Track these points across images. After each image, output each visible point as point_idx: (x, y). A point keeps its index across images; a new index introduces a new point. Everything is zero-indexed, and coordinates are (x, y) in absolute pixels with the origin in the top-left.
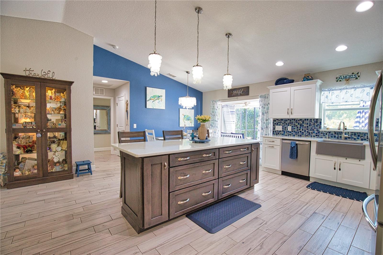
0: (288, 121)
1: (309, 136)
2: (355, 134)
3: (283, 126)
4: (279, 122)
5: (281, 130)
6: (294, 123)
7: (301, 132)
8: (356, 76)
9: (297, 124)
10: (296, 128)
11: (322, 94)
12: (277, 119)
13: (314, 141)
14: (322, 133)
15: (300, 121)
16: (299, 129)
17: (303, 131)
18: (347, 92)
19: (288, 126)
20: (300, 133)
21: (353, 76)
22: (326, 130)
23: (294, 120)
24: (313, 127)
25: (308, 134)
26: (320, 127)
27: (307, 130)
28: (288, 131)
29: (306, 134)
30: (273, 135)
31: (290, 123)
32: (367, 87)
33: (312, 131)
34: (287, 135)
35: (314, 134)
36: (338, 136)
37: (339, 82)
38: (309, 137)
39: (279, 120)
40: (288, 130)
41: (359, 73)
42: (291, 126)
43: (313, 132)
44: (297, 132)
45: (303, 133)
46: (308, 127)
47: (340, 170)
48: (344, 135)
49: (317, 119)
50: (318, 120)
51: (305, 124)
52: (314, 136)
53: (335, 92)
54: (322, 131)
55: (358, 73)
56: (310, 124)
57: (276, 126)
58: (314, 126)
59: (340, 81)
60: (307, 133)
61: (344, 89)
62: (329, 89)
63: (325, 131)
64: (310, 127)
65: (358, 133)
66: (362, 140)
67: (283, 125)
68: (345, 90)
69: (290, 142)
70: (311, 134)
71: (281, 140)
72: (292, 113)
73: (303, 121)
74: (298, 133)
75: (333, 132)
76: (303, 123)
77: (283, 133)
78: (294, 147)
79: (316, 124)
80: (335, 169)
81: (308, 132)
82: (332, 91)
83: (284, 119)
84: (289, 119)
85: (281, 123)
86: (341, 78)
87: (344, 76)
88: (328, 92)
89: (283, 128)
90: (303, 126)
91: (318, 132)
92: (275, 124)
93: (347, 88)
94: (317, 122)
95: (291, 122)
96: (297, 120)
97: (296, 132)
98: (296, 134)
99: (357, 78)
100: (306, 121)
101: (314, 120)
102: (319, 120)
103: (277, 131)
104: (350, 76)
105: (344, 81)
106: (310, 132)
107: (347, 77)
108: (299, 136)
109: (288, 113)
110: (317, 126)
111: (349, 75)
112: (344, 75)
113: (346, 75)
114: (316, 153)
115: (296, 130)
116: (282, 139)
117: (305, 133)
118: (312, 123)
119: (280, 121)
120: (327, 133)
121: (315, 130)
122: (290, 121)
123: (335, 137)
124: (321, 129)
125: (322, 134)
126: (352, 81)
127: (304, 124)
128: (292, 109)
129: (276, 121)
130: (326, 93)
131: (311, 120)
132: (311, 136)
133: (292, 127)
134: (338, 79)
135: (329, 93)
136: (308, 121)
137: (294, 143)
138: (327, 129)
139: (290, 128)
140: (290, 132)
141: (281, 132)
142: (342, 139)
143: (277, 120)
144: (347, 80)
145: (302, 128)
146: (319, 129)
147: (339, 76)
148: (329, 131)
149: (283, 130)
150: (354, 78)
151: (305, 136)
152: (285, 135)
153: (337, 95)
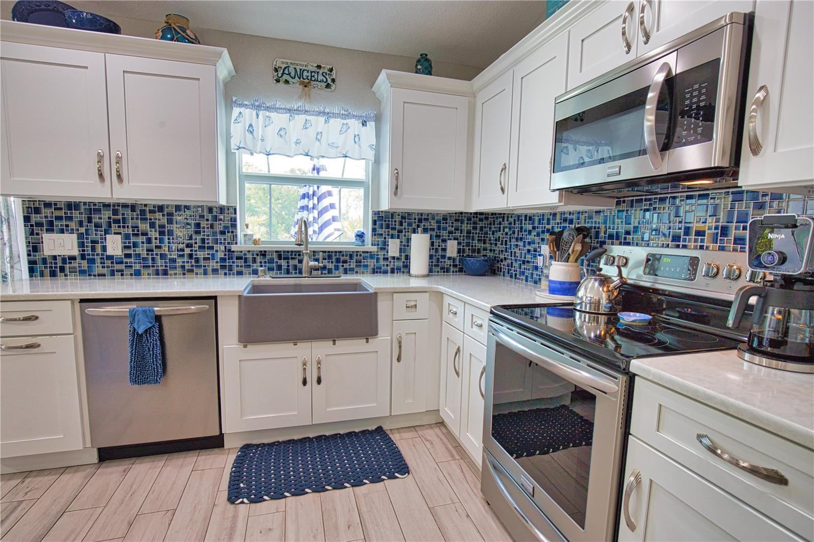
0: (106, 214)
1: (195, 270)
2: (329, 255)
3: (80, 236)
4: (59, 218)
5: (75, 252)
6: (130, 223)
7: (163, 256)
8: (327, 77)
9: (144, 226)
10: (143, 243)
11: (234, 117)
12: (48, 200)
13: (229, 296)
14: (238, 258)
15: (158, 215)
16: (157, 247)
17: (174, 255)
18: (308, 125)
19: (107, 235)
20: (159, 262)
21: (321, 78)
22: (252, 247)
23: (133, 207)
24: (208, 235)
25: (193, 264)
26: (232, 239)
27: (187, 251)
28: (110, 258)
29: (186, 264)
30: (31, 276)
31: (116, 222)
32: (354, 116)
33: (206, 253)
34: (104, 275)
35: (213, 264)
36: (288, 266)
37: (281, 85)
39: (61, 209)
40: (110, 252)
41: (334, 71)
42: (119, 236)
43: (210, 256)
44: (150, 257)
45: (174, 261)
46: (189, 237)
47: (319, 381)
48: (308, 263)
49: (222, 209)
50: (225, 211)
51: (179, 226)
52: (215, 271)
53: (273, 115)
54: (242, 252)
55: (331, 70)
56: (198, 225)
57: (46, 237)
58: (214, 234)
59: (287, 82)
60: (188, 262)
61: (298, 111)
62: (257, 104)
63: (249, 251)
64: (199, 237)
65: (336, 252)
66: (346, 271)
67: (83, 230)
68: (303, 117)
69: (124, 309)
70: (202, 263)
71: (77, 305)
72: (119, 177)
73: (170, 214)
74: (153, 259)
75: (273, 251)
76: (170, 222)
77: (85, 264)
78: (146, 331)
79: (218, 228)
80: (305, 382)
81: (190, 256)
82: (265, 110)
83: (85, 203)
84: (106, 206)
85: (69, 223)
86: (289, 74)
87: (298, 68)
88: (254, 112)
89: (81, 245)
90: (171, 233)
91: (227, 253)
92: (40, 224)
93: (306, 111)
94: (222, 219)
95: (120, 217)
96: (144, 208)
97: (145, 260)
98: (144, 267)
99: (328, 86)
100: (183, 213)
101: (211, 209)
102: (229, 212)
103: (55, 257)
104: (311, 72)
105: (296, 87)
106: (201, 255)
107: (305, 74)
109: (101, 176)
110: (223, 233)
111: (310, 68)
112: (297, 65)
113: (304, 68)
114: (240, 341)
115: (142, 250)
116: (82, 301)
117: (184, 262)
118: (204, 224)
119: (61, 213)
120: (255, 256)
121: (218, 247)
122: (115, 212)
123: (279, 268)
124: (236, 243)
125: (241, 263)
126: (318, 90)
127: (175, 225)
128: (118, 157)
129: (43, 210)
130: (248, 114)
131: (200, 209)
132: (205, 273)
133: (127, 237)
134: (281, 75)
135: (258, 115)
136: (187, 213)
137: (145, 312)
138: (256, 242)
139: (114, 245)
140: (120, 261)
141: (75, 264)
142: (304, 275)
143: (48, 205)
144: (302, 83)
145: (169, 243)
146: (229, 243)
147: (283, 66)
148: (261, 251)
149: (83, 251)
150: (322, 81)
151: (184, 274)
152: (95, 276)
153: (281, 130)
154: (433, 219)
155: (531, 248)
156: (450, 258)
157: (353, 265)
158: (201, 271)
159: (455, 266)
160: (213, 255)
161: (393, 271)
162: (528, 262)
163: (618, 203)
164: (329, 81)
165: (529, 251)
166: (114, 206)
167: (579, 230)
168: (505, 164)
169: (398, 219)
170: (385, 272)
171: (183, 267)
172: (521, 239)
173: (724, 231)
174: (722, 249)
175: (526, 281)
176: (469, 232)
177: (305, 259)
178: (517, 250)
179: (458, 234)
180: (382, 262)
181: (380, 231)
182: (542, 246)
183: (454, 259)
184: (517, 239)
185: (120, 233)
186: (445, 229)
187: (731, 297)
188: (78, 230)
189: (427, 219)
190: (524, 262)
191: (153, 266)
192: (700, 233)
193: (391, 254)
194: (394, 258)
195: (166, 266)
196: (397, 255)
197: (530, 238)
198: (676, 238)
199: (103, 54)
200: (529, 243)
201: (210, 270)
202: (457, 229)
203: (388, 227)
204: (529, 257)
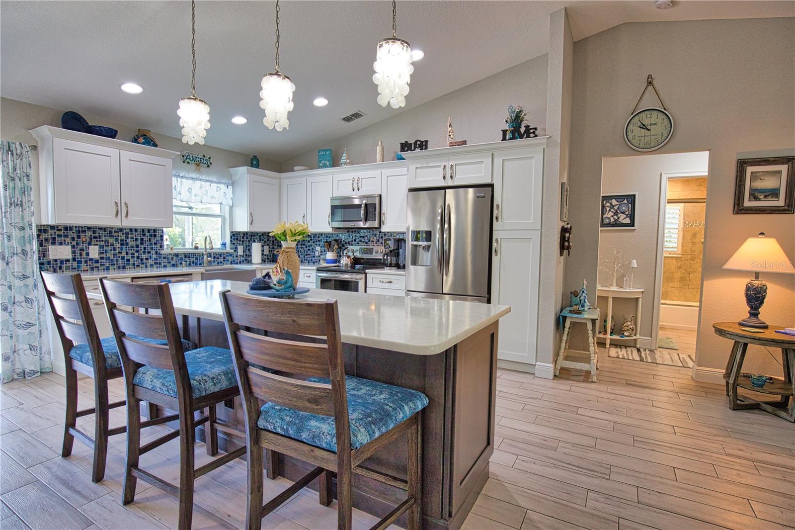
0: (89, 233)
1: (141, 266)
3: (73, 247)
4: (60, 236)
5: (70, 257)
6: (103, 239)
7: (123, 258)
8: (208, 161)
9: (111, 240)
10: (111, 250)
12: (52, 225)
13: (197, 273)
14: (164, 258)
15: (120, 234)
16: (119, 252)
17: (129, 257)
18: (202, 186)
19: (90, 246)
20: (120, 261)
21: (205, 162)
22: (171, 251)
23: (105, 229)
24: (148, 245)
25: (140, 262)
26: (161, 247)
27: (136, 254)
28: (91, 260)
31: (95, 237)
32: (223, 183)
33: (147, 255)
34: (87, 271)
35: (150, 262)
36: (190, 261)
37: (186, 164)
38: (142, 268)
39: (61, 230)
40: (91, 256)
41: (211, 159)
42: (98, 247)
43: (149, 257)
44: (115, 258)
45: (128, 260)
46: (137, 246)
48: (208, 259)
49: (155, 231)
50: (158, 232)
51: (132, 240)
52: (152, 266)
53: (184, 180)
54: (166, 254)
55: (210, 158)
56: (142, 240)
57: (51, 248)
58: (151, 244)
59: (188, 163)
60: (137, 261)
61: (197, 179)
63: (170, 254)
64: (143, 246)
67: (74, 243)
68: (199, 182)
70: (144, 261)
72: (127, 214)
73: (127, 233)
74: (117, 261)
75: (182, 254)
76: (127, 237)
77: (75, 264)
79: (153, 241)
81: (138, 258)
83: (76, 227)
84: (89, 228)
85: (66, 239)
86: (190, 159)
87: (194, 156)
88: (176, 179)
89: (74, 252)
90: (127, 244)
91: (158, 255)
92: (46, 240)
93: (201, 179)
94: (155, 236)
95: (97, 235)
96: (111, 230)
97: (112, 260)
98: (112, 265)
99: (208, 166)
100: (134, 233)
101: (149, 231)
102: (160, 232)
103: (56, 261)
104: (200, 159)
105: (193, 166)
106: (144, 256)
107: (197, 159)
108: (119, 268)
109: (117, 213)
110: (155, 244)
111: (200, 156)
112: (194, 154)
113: (197, 156)
115: (110, 255)
117: (134, 261)
118: (145, 239)
119: (61, 233)
120: (173, 257)
121: (153, 252)
122: (94, 232)
123: (186, 263)
124: (163, 250)
125: (166, 260)
126: (203, 168)
127: (130, 240)
128: (126, 204)
129: (49, 231)
131: (143, 230)
132: (146, 267)
133: (102, 247)
134: (186, 159)
136: (137, 233)
138: (172, 249)
139: (94, 252)
140: (97, 262)
141: (69, 264)
142: (205, 265)
143: (53, 228)
144: (197, 164)
145: (126, 250)
146: (159, 250)
147: (187, 155)
148: (176, 254)
149: (75, 256)
150: (205, 163)
151: (134, 268)
152: (81, 271)
153: (189, 189)
154: (257, 235)
155: (311, 248)
156: (265, 255)
157: (222, 260)
158: (144, 266)
159: (268, 259)
160: (150, 256)
161: (240, 263)
162: (309, 254)
163: (348, 232)
164: (209, 164)
165: (309, 250)
166: (94, 228)
167: (336, 240)
168: (304, 214)
169: (242, 235)
170: (237, 263)
171: (134, 264)
172: (304, 245)
173: (378, 241)
174: (378, 245)
175: (309, 262)
176: (273, 241)
177: (205, 257)
178: (302, 250)
179: (268, 243)
180: (235, 258)
181: (234, 242)
183: (268, 255)
184: (302, 245)
185: (98, 245)
186: (263, 240)
187: (381, 258)
188: (71, 243)
189: (255, 235)
190: (306, 255)
191: (117, 264)
192: (373, 241)
193: (239, 254)
194: (240, 256)
195: (124, 264)
196: (242, 254)
197: (309, 244)
198: (366, 243)
199: (118, 150)
200: (309, 246)
201: (148, 265)
202: (268, 240)
203: (237, 239)
204: (309, 252)
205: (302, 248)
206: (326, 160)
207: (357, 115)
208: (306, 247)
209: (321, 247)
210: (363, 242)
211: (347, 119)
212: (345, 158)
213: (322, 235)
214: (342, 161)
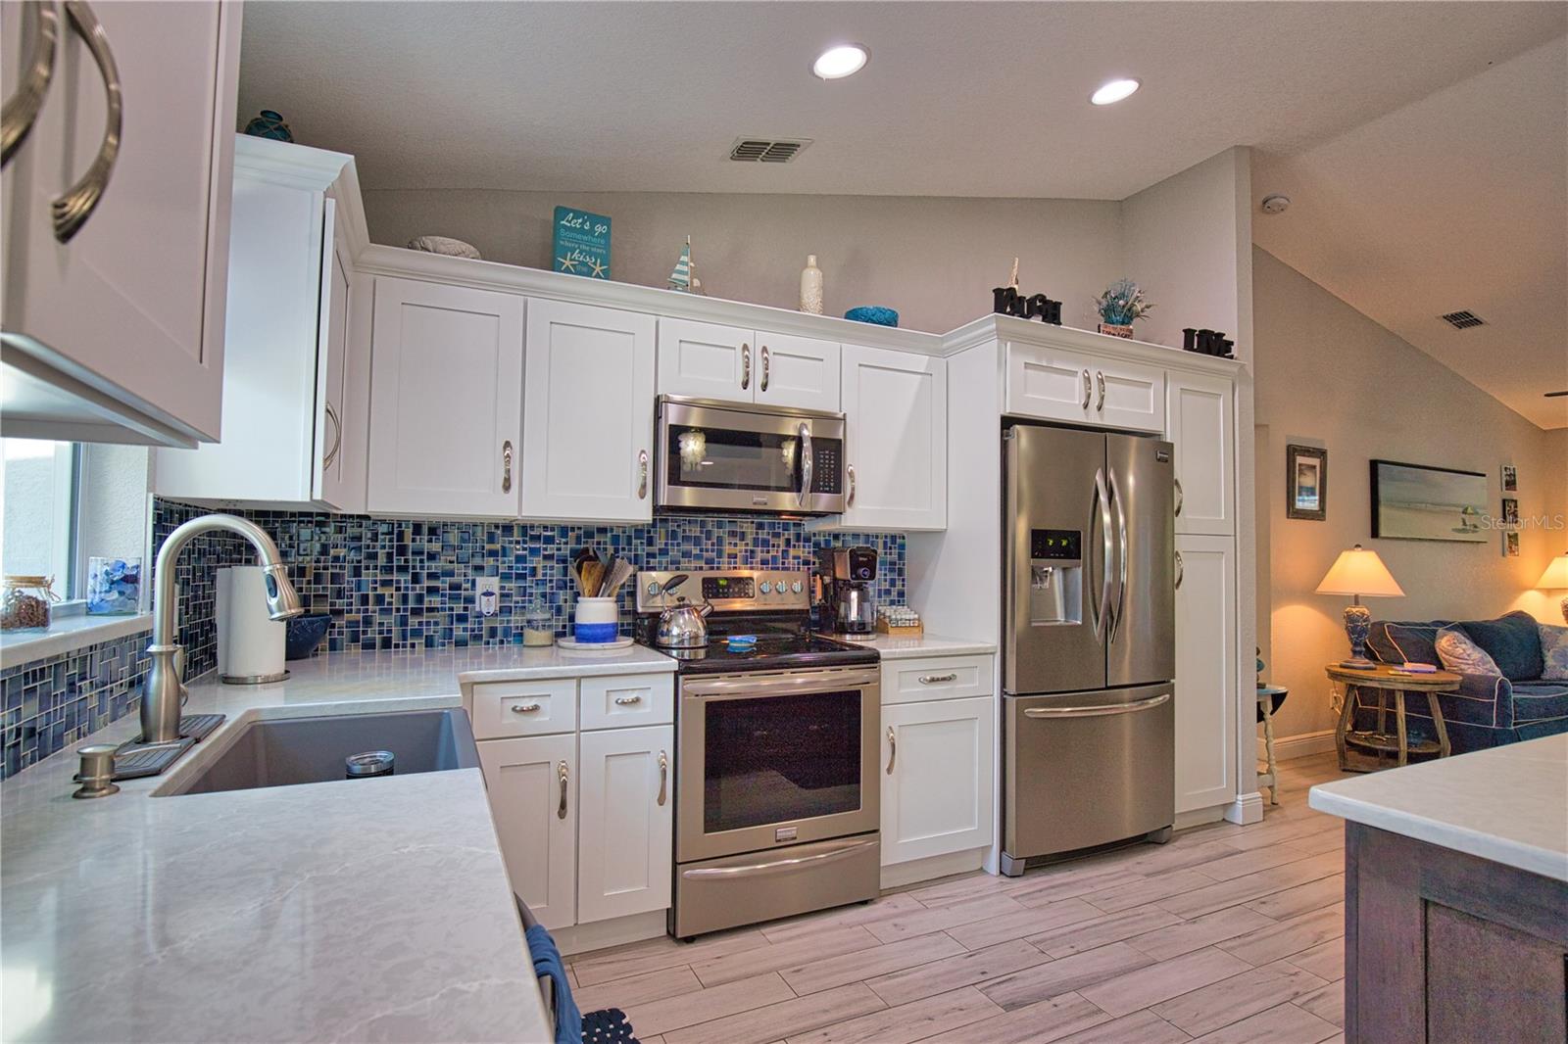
155: (443, 583)
162: (432, 610)
165: (432, 589)
168: (508, 443)
172: (403, 569)
175: (429, 643)
178: (387, 592)
182: (478, 579)
190: (416, 612)
197: (434, 566)
198: (709, 561)
200: (432, 576)
204: (435, 601)
205: (386, 583)
206: (590, 254)
207: (782, 151)
208: (416, 579)
209: (505, 577)
210: (698, 557)
211: (749, 151)
212: (685, 269)
213: (508, 529)
214: (674, 276)
